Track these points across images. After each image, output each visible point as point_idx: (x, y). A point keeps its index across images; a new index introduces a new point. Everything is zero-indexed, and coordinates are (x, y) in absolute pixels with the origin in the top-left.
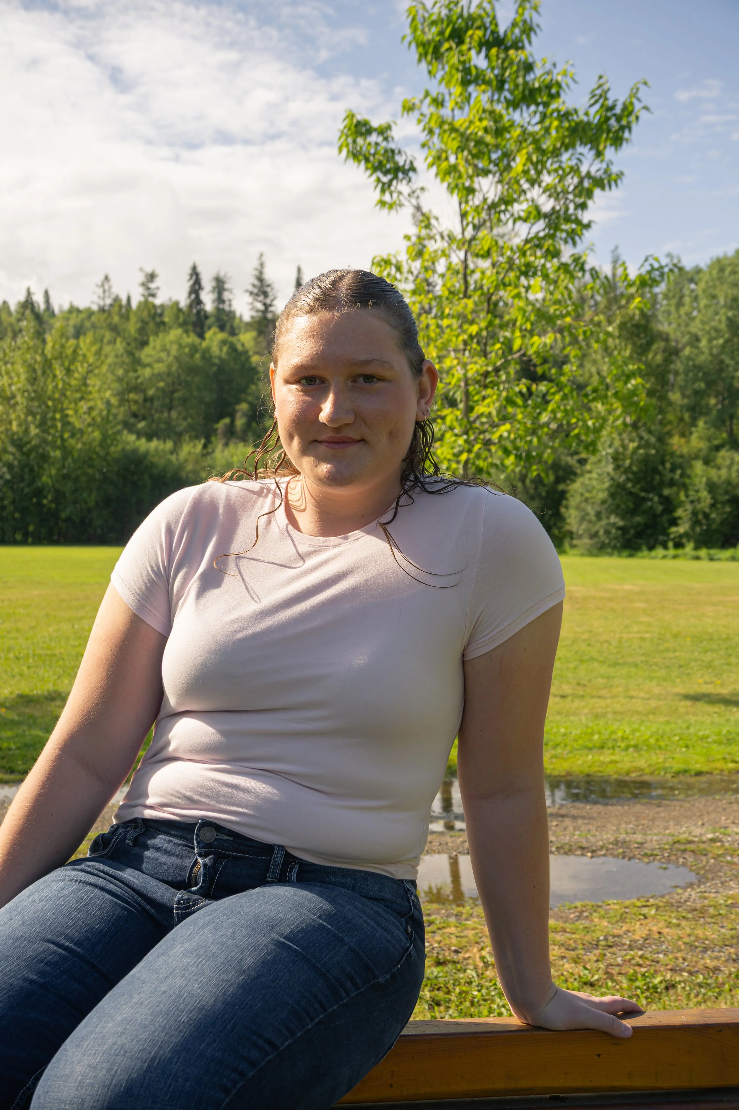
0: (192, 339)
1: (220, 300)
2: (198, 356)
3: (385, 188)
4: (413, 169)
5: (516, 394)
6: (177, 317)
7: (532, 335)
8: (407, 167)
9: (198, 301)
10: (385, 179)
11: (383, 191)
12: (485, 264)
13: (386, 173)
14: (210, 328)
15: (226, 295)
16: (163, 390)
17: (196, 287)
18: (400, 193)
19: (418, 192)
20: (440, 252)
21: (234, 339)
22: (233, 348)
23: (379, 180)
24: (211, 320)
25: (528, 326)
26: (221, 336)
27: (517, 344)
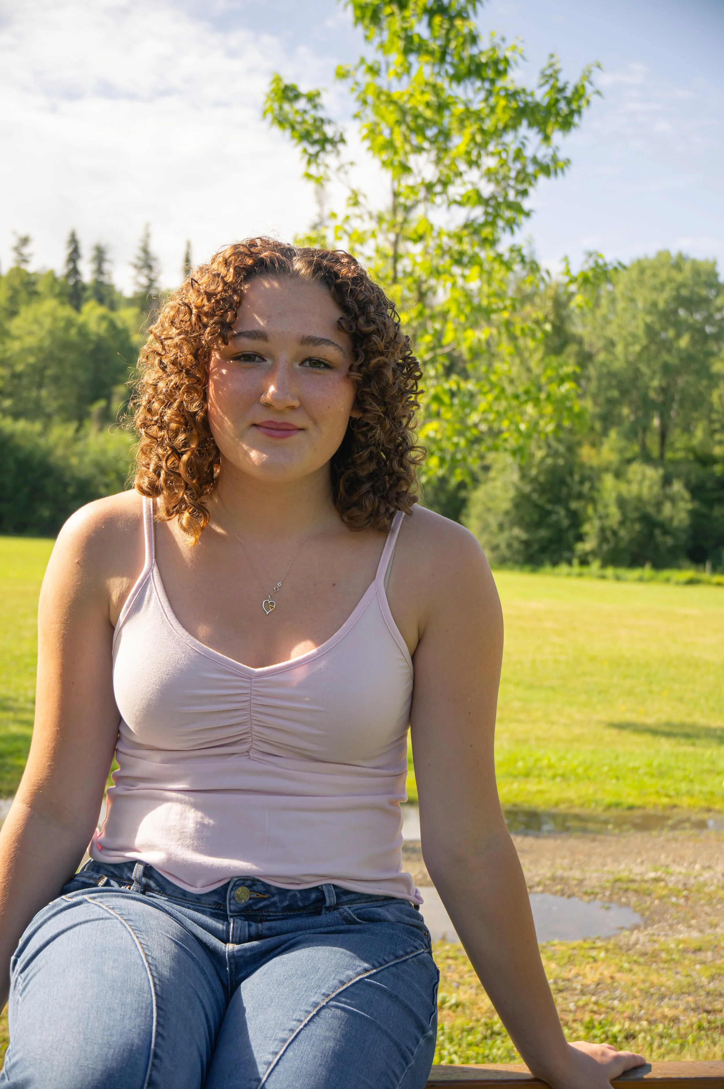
0: (67, 311)
1: (100, 271)
2: (73, 331)
3: (312, 159)
4: (342, 140)
5: (445, 391)
6: (52, 287)
7: (465, 330)
8: (337, 138)
9: (74, 272)
10: (313, 150)
11: (309, 162)
12: (416, 249)
13: (314, 143)
14: (87, 300)
15: (106, 267)
16: (33, 366)
17: (74, 256)
18: (327, 166)
19: (348, 167)
20: (369, 234)
21: (113, 315)
22: (112, 325)
23: (305, 151)
24: (88, 293)
25: (462, 319)
26: (101, 310)
27: (449, 337)
